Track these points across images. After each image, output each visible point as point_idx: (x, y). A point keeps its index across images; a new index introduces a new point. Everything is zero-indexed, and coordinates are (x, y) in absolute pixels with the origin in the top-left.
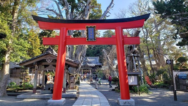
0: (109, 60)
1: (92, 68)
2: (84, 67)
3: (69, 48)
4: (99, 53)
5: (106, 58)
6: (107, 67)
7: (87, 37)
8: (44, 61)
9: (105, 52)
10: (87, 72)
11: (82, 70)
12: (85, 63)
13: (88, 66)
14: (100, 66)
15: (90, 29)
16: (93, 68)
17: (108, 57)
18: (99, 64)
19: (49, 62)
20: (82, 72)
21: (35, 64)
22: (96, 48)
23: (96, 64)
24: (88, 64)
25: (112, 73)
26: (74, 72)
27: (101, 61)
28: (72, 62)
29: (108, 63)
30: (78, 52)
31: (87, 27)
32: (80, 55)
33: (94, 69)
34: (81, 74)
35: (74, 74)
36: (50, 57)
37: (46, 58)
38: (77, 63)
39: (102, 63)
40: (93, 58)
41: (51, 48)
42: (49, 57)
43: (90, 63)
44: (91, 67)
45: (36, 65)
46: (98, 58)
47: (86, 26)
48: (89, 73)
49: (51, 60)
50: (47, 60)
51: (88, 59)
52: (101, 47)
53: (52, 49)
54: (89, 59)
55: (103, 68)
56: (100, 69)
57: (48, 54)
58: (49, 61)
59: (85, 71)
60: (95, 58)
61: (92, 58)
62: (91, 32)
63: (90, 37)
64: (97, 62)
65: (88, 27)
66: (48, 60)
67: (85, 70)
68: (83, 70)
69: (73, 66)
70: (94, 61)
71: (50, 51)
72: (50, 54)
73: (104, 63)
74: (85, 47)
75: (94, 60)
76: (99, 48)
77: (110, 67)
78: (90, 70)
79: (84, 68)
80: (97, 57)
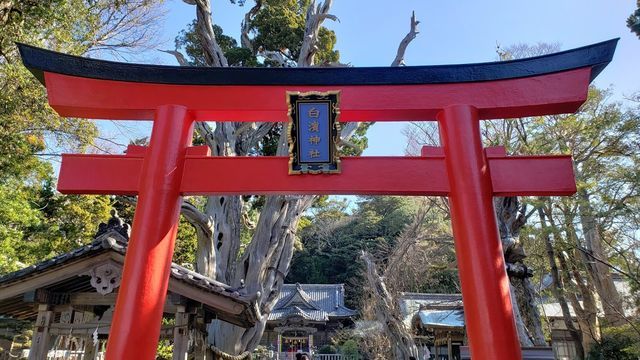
0: (385, 296)
1: (315, 330)
2: (289, 323)
3: (221, 236)
4: (344, 270)
5: (374, 289)
6: (380, 326)
7: (294, 151)
8: (82, 284)
9: (369, 262)
10: (299, 344)
11: (280, 337)
12: (292, 309)
13: (302, 322)
14: (348, 323)
15: (307, 111)
16: (321, 327)
17: (383, 284)
18: (344, 313)
19: (104, 292)
20: (280, 345)
21: (32, 299)
22: (333, 250)
23: (333, 314)
24: (303, 313)
25: (398, 351)
26: (237, 347)
27: (352, 300)
28: (218, 294)
29: (382, 308)
30: (255, 253)
31: (294, 99)
32: (264, 266)
33: (323, 333)
34: (275, 350)
35: (232, 352)
36: (110, 266)
37: (89, 272)
38: (241, 299)
39: (354, 308)
40: (323, 290)
41: (118, 222)
42: (104, 267)
43: (310, 307)
44: (313, 324)
45: (43, 308)
46: (339, 290)
47: (289, 93)
48: (306, 347)
49: (113, 281)
50: (93, 283)
51: (302, 292)
52: (352, 249)
53: (126, 227)
54: (306, 294)
55: (359, 330)
56: (347, 331)
57: (101, 251)
58: (104, 283)
59: (291, 339)
60: (329, 289)
61: (317, 290)
62: (315, 126)
63: (310, 153)
64: (334, 303)
65: (297, 96)
66: (99, 281)
67: (291, 334)
68: (284, 335)
69: (226, 313)
70: (325, 300)
71: (114, 236)
72: (111, 249)
73: (368, 309)
74: (288, 231)
75: (325, 295)
76: (343, 252)
77: (390, 326)
78: (311, 339)
79: (287, 328)
80: (337, 286)
